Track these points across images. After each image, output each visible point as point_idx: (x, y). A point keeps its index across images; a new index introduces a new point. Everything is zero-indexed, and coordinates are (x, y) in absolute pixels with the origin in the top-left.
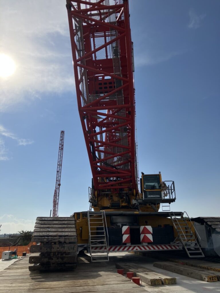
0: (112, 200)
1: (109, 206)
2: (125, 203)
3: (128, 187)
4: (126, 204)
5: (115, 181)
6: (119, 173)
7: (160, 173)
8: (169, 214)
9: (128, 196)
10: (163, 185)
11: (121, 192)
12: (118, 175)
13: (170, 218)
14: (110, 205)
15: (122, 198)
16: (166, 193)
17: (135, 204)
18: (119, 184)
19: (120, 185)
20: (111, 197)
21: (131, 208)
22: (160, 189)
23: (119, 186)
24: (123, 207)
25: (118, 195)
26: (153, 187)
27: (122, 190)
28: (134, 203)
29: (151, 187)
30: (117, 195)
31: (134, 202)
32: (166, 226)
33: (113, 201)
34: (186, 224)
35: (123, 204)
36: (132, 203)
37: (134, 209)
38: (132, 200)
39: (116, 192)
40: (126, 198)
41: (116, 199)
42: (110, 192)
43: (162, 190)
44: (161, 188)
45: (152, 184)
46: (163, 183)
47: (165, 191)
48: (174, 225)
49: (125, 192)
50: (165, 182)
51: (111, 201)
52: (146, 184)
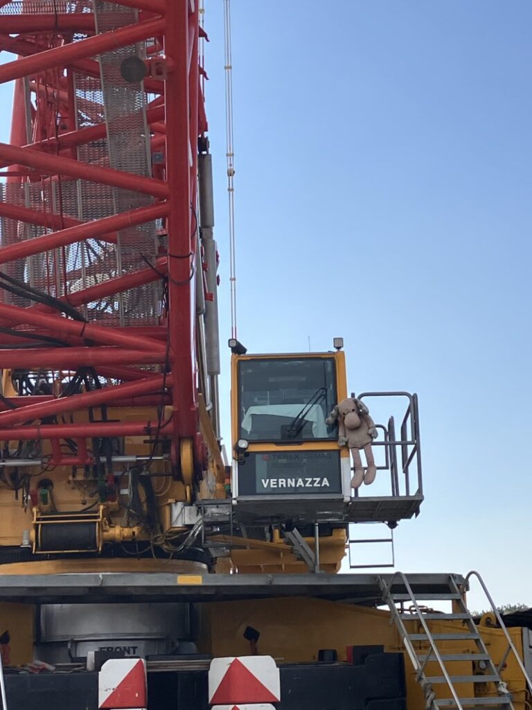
0: (46, 507)
1: (26, 543)
2: (128, 526)
3: (148, 431)
4: (135, 529)
5: (71, 389)
6: (92, 343)
7: (339, 348)
8: (385, 585)
9: (146, 482)
10: (352, 418)
11: (103, 459)
12: (90, 354)
13: (386, 608)
14: (33, 534)
15: (107, 494)
16: (365, 464)
17: (190, 527)
18: (90, 408)
19: (97, 415)
20: (41, 492)
21: (160, 553)
22: (336, 440)
23: (92, 420)
24: (115, 550)
25: (85, 475)
26: (296, 430)
27: (109, 445)
28: (179, 524)
29: (283, 427)
30: (80, 478)
31: (181, 516)
32: (362, 654)
33: (54, 511)
34: (477, 641)
35: (117, 532)
36: (167, 527)
37: (177, 556)
38: (170, 505)
39: (76, 460)
40: (135, 493)
41: (70, 500)
42: (34, 458)
43: (346, 446)
44: (341, 433)
45: (291, 411)
46: (352, 406)
47: (362, 452)
48: (404, 648)
49: (133, 459)
50: (363, 400)
51: (40, 511)
52: (254, 410)
